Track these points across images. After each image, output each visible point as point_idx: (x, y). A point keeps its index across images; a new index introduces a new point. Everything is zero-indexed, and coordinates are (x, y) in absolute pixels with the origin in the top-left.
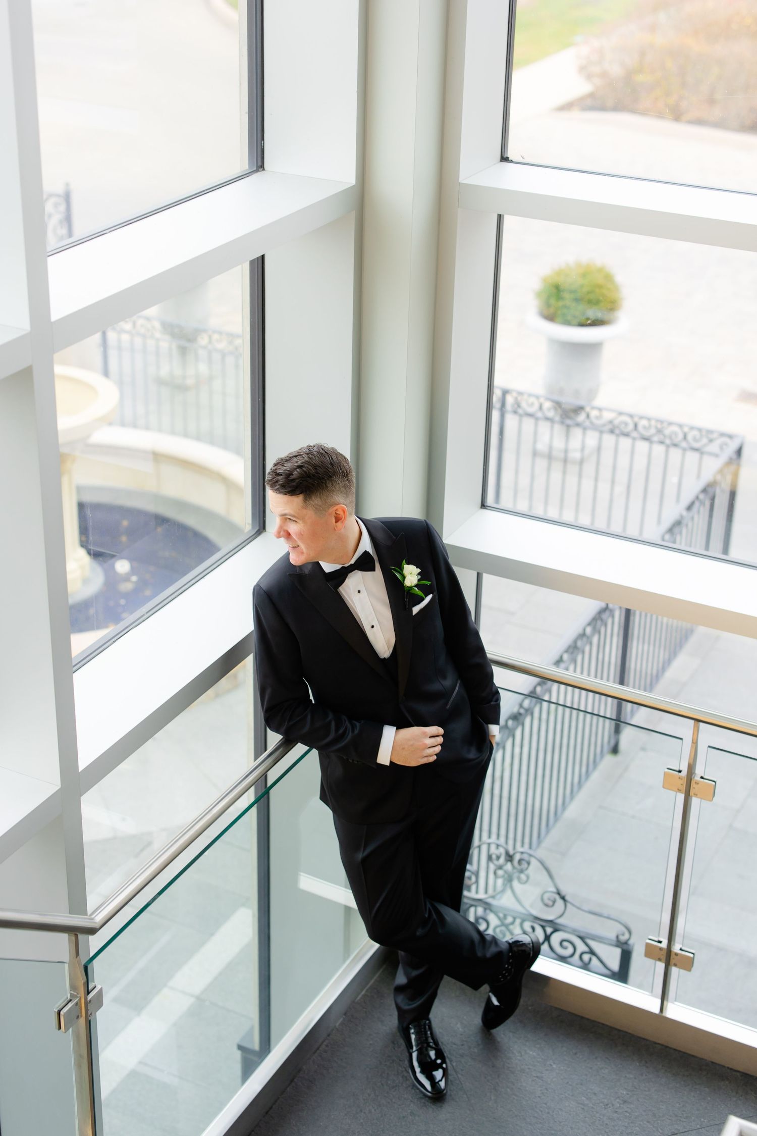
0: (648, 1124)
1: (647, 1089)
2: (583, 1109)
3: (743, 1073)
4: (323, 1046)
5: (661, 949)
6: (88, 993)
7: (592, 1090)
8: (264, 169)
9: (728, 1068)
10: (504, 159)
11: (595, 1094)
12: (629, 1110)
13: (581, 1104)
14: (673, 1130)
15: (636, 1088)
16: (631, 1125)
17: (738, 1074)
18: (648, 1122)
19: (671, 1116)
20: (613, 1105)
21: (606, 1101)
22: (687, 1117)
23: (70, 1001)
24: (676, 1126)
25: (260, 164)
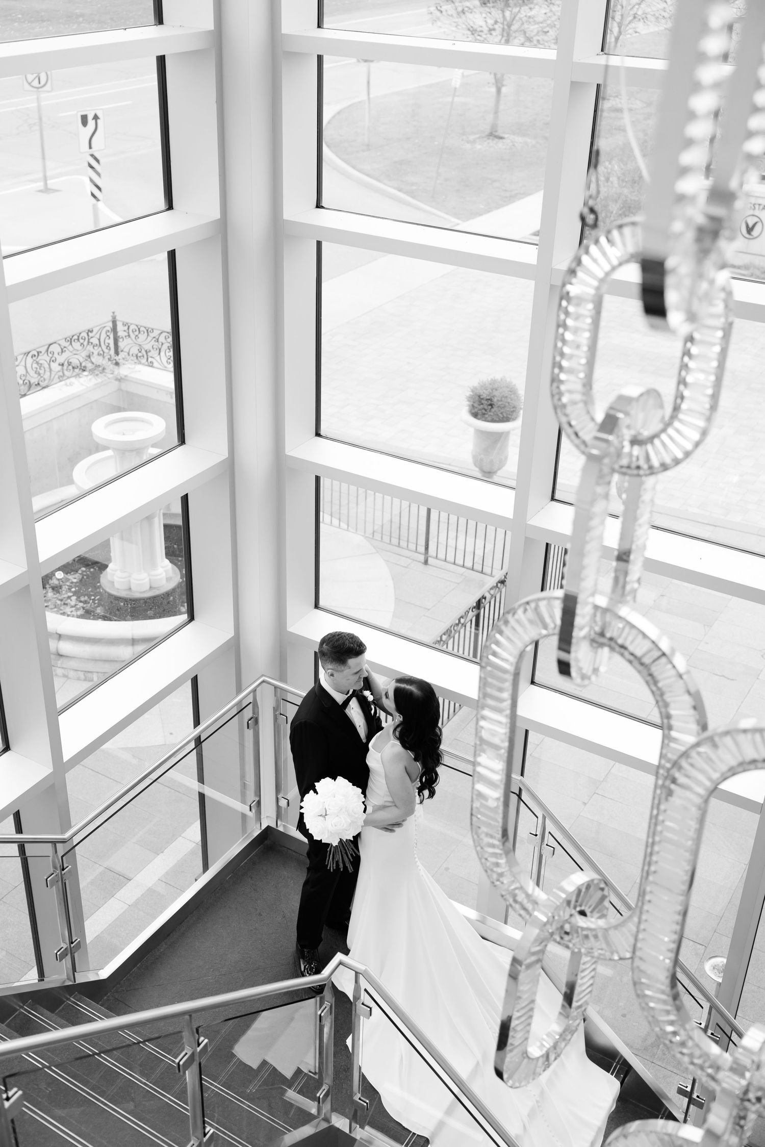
4: (218, 889)
6: (63, 869)
8: (185, 444)
10: (318, 434)
23: (53, 874)
25: (183, 441)
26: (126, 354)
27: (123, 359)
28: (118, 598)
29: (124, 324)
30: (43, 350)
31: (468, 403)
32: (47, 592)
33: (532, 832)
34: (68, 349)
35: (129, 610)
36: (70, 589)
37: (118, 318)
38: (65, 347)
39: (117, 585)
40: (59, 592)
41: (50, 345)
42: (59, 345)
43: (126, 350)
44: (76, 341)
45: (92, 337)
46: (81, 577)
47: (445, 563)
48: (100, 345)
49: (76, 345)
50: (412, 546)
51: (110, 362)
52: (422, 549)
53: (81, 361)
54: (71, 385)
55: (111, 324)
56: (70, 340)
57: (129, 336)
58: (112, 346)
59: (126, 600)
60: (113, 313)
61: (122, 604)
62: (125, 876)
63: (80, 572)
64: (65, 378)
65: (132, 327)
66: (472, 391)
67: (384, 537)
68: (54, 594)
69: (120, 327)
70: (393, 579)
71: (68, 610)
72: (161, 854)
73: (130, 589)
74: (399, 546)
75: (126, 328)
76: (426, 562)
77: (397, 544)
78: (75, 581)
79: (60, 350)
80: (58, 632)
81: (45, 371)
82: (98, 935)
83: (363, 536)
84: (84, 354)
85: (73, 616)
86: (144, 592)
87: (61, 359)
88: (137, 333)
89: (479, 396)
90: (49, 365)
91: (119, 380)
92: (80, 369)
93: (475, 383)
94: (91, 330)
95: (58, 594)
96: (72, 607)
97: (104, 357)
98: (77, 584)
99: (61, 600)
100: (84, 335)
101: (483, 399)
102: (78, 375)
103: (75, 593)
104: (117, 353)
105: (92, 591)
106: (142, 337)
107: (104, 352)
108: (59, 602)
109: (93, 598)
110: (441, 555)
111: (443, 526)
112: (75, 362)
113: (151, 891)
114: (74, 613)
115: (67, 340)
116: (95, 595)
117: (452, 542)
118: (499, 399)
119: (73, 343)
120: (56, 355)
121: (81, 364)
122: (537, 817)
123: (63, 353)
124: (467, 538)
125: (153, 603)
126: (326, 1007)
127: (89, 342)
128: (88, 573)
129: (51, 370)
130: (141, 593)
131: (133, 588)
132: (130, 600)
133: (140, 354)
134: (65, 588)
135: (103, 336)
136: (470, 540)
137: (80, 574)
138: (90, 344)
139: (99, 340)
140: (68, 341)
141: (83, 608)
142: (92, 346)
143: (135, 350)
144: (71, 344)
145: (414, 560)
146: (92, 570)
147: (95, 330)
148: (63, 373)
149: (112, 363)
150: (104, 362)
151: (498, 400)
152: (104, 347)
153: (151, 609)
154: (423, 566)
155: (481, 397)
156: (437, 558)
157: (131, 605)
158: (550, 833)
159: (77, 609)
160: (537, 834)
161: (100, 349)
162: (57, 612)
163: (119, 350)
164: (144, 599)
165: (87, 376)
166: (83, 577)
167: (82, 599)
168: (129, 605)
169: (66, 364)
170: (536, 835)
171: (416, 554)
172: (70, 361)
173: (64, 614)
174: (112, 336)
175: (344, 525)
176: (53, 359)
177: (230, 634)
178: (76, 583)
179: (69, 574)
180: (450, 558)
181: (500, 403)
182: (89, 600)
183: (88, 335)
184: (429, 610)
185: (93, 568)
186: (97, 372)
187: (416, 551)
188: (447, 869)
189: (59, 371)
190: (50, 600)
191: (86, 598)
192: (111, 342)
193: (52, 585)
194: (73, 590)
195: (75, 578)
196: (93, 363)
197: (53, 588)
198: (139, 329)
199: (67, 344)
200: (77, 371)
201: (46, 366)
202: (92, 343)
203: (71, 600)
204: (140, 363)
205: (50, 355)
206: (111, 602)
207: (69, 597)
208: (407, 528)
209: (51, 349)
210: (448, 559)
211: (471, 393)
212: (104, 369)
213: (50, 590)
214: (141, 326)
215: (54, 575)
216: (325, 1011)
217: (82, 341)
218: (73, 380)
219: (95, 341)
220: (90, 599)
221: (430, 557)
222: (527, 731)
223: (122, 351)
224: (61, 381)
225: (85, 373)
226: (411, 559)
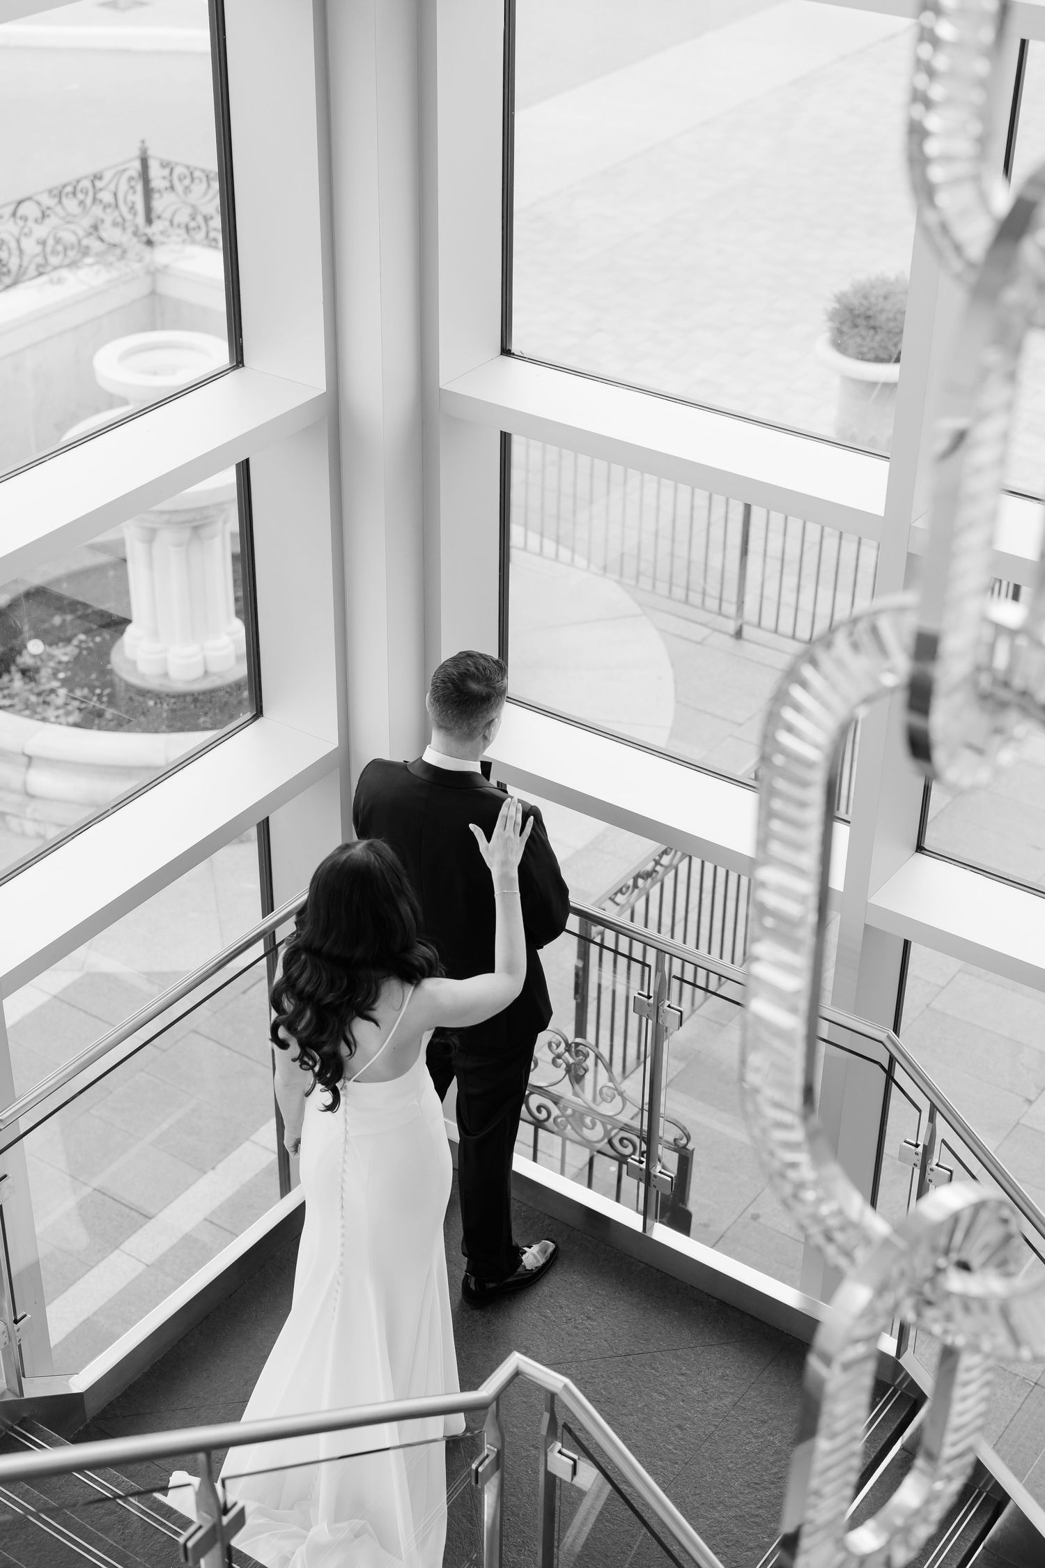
0: (605, 1343)
1: (615, 1308)
2: (544, 1321)
3: (721, 1301)
5: (641, 1169)
7: (558, 1302)
8: (243, 366)
9: (706, 1293)
10: (506, 351)
11: (561, 1307)
12: (590, 1327)
13: (544, 1316)
14: (628, 1351)
15: (604, 1305)
16: (587, 1341)
17: (715, 1301)
18: (605, 1341)
19: (631, 1337)
20: (576, 1320)
21: (570, 1315)
22: (646, 1340)
24: (632, 1348)
25: (239, 360)
26: (167, 223)
27: (162, 233)
28: (144, 693)
29: (164, 165)
30: (7, 212)
31: (830, 324)
32: (11, 680)
33: (908, 1140)
34: (55, 212)
35: (165, 715)
36: (55, 675)
37: (151, 152)
38: (49, 208)
39: (143, 667)
40: (32, 679)
41: (20, 203)
42: (38, 203)
43: (167, 215)
44: (70, 196)
45: (101, 190)
46: (76, 651)
47: (774, 636)
48: (117, 206)
49: (71, 205)
50: (712, 604)
51: (135, 240)
52: (730, 609)
53: (80, 236)
54: (60, 281)
55: (137, 165)
56: (58, 194)
57: (172, 188)
58: (140, 207)
59: (158, 697)
60: (143, 142)
61: (151, 703)
62: (143, 1212)
63: (75, 642)
64: (49, 269)
65: (179, 170)
66: (839, 300)
67: (658, 584)
68: (25, 683)
69: (155, 172)
70: (673, 665)
71: (51, 713)
72: (211, 1171)
73: (166, 675)
74: (687, 601)
75: (166, 172)
76: (739, 634)
77: (683, 598)
78: (65, 659)
79: (39, 214)
80: (28, 752)
81: (10, 254)
82: (88, 1319)
83: (617, 582)
84: (86, 222)
85: (60, 724)
86: (195, 680)
87: (41, 231)
88: (187, 182)
89: (851, 310)
90: (18, 241)
91: (154, 273)
92: (79, 251)
93: (845, 287)
94: (99, 176)
95: (32, 684)
96: (58, 708)
97: (124, 229)
98: (70, 666)
99: (39, 694)
100: (86, 184)
101: (859, 316)
102: (73, 265)
103: (64, 682)
104: (149, 221)
105: (97, 679)
106: (199, 188)
107: (124, 220)
108: (33, 699)
109: (98, 691)
110: (768, 621)
111: (773, 566)
112: (68, 237)
113: (188, 1240)
114: (63, 720)
115: (53, 194)
116: (103, 687)
117: (789, 597)
118: (891, 315)
119: (65, 200)
120: (31, 223)
121: (79, 241)
122: (920, 1111)
123: (47, 221)
124: (820, 589)
125: (211, 702)
126: (488, 1456)
127: (95, 199)
128: (91, 645)
129: (21, 251)
130: (188, 682)
131: (174, 673)
132: (168, 695)
133: (192, 224)
134: (45, 673)
135: (123, 186)
136: (825, 594)
137: (76, 646)
138: (97, 202)
139: (115, 195)
140: (55, 195)
141: (80, 710)
142: (101, 208)
143: (183, 217)
144: (60, 202)
145: (715, 630)
146: (98, 639)
147: (108, 176)
148: (45, 258)
149: (139, 242)
150: (125, 238)
151: (888, 320)
152: (124, 209)
153: (206, 714)
154: (731, 642)
155: (857, 312)
156: (759, 625)
157: (168, 705)
158: (943, 1141)
159: (68, 714)
160: (919, 1143)
161: (116, 213)
162: (30, 717)
163: (154, 215)
164: (193, 695)
165: (91, 265)
166: (80, 653)
167: (78, 693)
168: (165, 706)
169: (51, 242)
170: (917, 1146)
171: (720, 619)
172: (59, 235)
173: (44, 720)
174: (139, 187)
175: (581, 562)
176: (26, 230)
177: (331, 742)
178: (67, 663)
179: (54, 647)
180: (785, 627)
181: (892, 324)
182: (91, 695)
183: (94, 186)
184: (740, 725)
185: (100, 635)
186: (111, 258)
187: (720, 613)
188: (755, 1217)
189: (37, 255)
190: (17, 695)
191: (86, 691)
192: (138, 199)
193: (22, 666)
194: (61, 675)
195: (66, 654)
196: (103, 240)
197: (24, 672)
198: (192, 174)
199: (51, 202)
200: (71, 254)
201: (13, 245)
202: (101, 201)
203: (57, 696)
204: (193, 242)
205: (21, 223)
206: (131, 699)
207: (53, 691)
208: (702, 567)
209: (22, 210)
210: (781, 628)
211: (837, 306)
212: (124, 252)
213: (17, 676)
214: (196, 168)
215: (25, 647)
216: (487, 1462)
217: (80, 196)
218: (64, 273)
219: (106, 197)
220: (94, 694)
221: (748, 623)
222: (907, 944)
223: (159, 217)
224: (41, 274)
225: (89, 260)
226: (710, 628)
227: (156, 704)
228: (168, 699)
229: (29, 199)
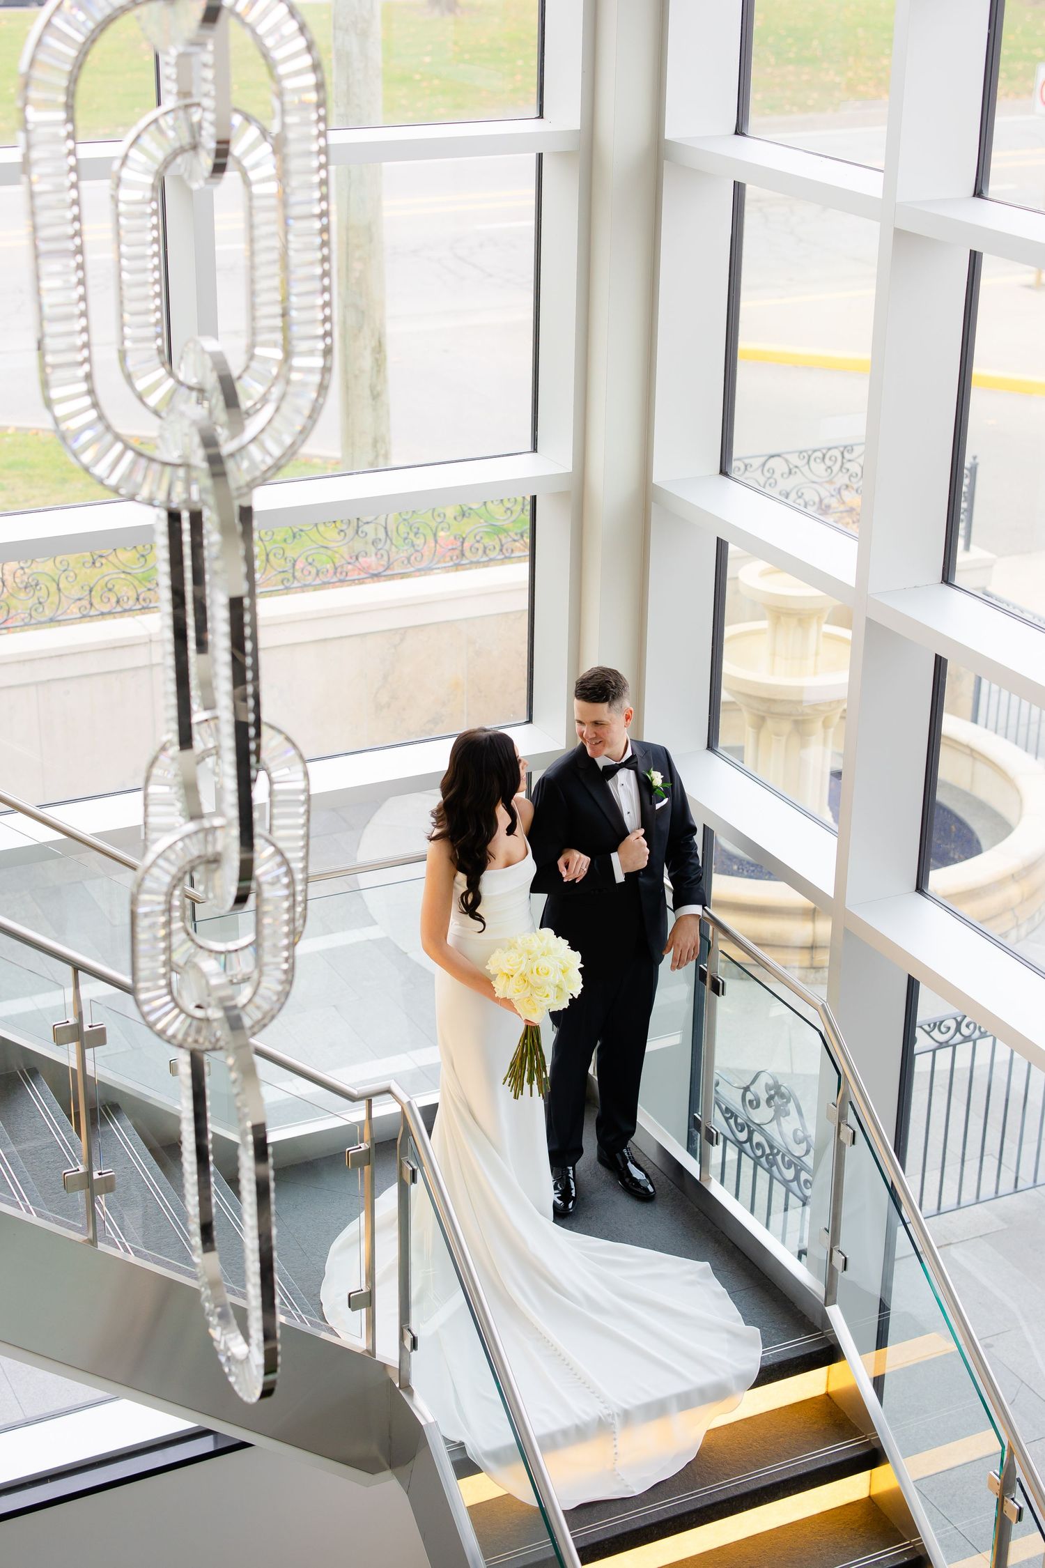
30: (757, 463)
34: (800, 471)
38: (796, 467)
42: (787, 461)
44: (818, 460)
49: (819, 468)
53: (823, 496)
79: (787, 470)
94: (850, 448)
100: (836, 453)
115: (802, 457)
120: (777, 475)
123: (791, 476)
138: (844, 471)
140: (804, 457)
142: (846, 476)
172: (803, 491)
196: (844, 503)
199: (801, 463)
209: (772, 463)
227: (738, 869)
228: (747, 866)
229: (778, 455)
